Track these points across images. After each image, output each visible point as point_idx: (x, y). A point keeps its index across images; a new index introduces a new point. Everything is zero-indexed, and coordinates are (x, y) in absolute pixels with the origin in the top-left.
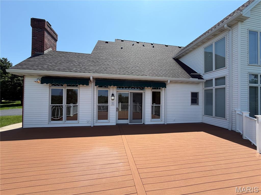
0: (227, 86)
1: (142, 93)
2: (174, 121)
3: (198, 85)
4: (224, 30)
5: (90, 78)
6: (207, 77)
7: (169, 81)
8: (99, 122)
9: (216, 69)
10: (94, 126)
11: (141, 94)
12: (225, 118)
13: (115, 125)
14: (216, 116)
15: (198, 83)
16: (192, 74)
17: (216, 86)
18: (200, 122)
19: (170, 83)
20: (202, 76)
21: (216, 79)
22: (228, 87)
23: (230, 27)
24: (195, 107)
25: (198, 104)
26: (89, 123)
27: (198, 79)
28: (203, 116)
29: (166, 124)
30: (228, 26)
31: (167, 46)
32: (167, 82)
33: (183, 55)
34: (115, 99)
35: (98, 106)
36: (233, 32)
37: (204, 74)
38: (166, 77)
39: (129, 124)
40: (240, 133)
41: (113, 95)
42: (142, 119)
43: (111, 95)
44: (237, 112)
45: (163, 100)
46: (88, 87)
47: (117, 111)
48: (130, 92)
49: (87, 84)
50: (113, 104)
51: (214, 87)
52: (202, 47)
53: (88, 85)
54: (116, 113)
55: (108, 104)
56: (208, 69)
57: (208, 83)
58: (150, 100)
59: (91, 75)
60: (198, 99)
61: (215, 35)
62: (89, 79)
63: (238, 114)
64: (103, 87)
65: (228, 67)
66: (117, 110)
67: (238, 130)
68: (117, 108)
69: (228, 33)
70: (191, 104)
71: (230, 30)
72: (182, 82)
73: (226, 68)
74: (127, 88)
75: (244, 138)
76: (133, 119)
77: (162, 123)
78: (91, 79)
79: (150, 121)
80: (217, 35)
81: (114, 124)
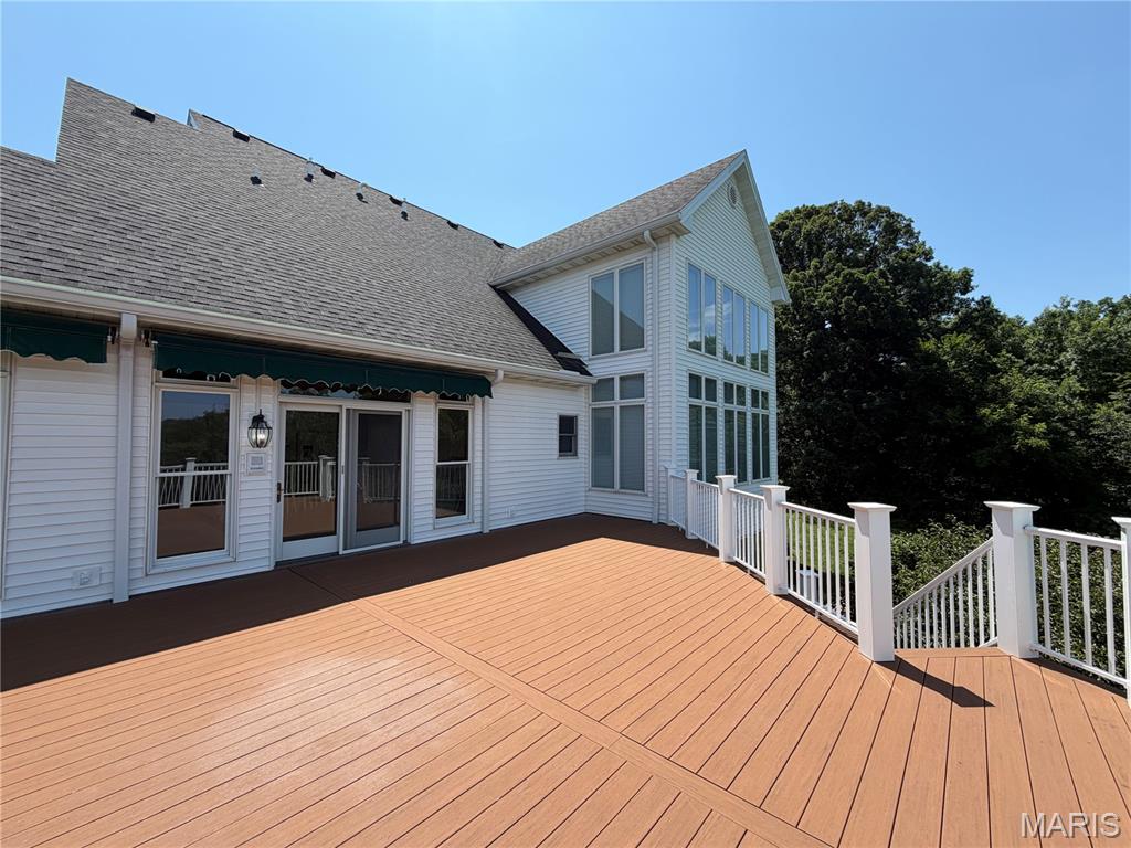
0: (647, 401)
1: (401, 412)
2: (512, 517)
3: (576, 391)
4: (641, 243)
5: (118, 322)
6: (601, 368)
7: (501, 373)
8: (169, 569)
9: (621, 349)
10: (130, 597)
11: (395, 420)
12: (643, 490)
13: (272, 568)
14: (621, 488)
15: (576, 387)
16: (560, 354)
17: (622, 399)
18: (581, 510)
19: (503, 381)
20: (585, 364)
21: (622, 379)
22: (650, 405)
23: (654, 239)
24: (568, 462)
25: (576, 455)
26: (96, 582)
27: (578, 374)
28: (589, 490)
29: (486, 531)
30: (652, 237)
31: (455, 226)
32: (495, 374)
33: (527, 284)
34: (270, 444)
35: (162, 479)
36: (662, 256)
37: (590, 360)
38: (489, 356)
39: (341, 553)
40: (677, 527)
41: (258, 421)
42: (399, 524)
43: (247, 422)
44: (671, 473)
45: (478, 442)
46: (99, 371)
47: (279, 501)
48: (348, 409)
49: (96, 355)
50: (257, 467)
51: (617, 402)
52: (583, 272)
53: (103, 360)
54: (277, 509)
55: (225, 468)
56: (602, 346)
57: (603, 387)
58: (432, 441)
59: (130, 310)
60: (576, 436)
61: (619, 250)
62: (109, 326)
63: (672, 477)
64: (211, 379)
65: (650, 348)
66: (279, 497)
67: (674, 519)
68: (279, 484)
69: (649, 255)
70: (560, 456)
71: (654, 249)
72: (536, 381)
73: (646, 351)
74: (343, 388)
75: (690, 537)
76: (358, 530)
77: (474, 529)
78: (129, 326)
79: (431, 528)
80: (624, 249)
81: (265, 565)
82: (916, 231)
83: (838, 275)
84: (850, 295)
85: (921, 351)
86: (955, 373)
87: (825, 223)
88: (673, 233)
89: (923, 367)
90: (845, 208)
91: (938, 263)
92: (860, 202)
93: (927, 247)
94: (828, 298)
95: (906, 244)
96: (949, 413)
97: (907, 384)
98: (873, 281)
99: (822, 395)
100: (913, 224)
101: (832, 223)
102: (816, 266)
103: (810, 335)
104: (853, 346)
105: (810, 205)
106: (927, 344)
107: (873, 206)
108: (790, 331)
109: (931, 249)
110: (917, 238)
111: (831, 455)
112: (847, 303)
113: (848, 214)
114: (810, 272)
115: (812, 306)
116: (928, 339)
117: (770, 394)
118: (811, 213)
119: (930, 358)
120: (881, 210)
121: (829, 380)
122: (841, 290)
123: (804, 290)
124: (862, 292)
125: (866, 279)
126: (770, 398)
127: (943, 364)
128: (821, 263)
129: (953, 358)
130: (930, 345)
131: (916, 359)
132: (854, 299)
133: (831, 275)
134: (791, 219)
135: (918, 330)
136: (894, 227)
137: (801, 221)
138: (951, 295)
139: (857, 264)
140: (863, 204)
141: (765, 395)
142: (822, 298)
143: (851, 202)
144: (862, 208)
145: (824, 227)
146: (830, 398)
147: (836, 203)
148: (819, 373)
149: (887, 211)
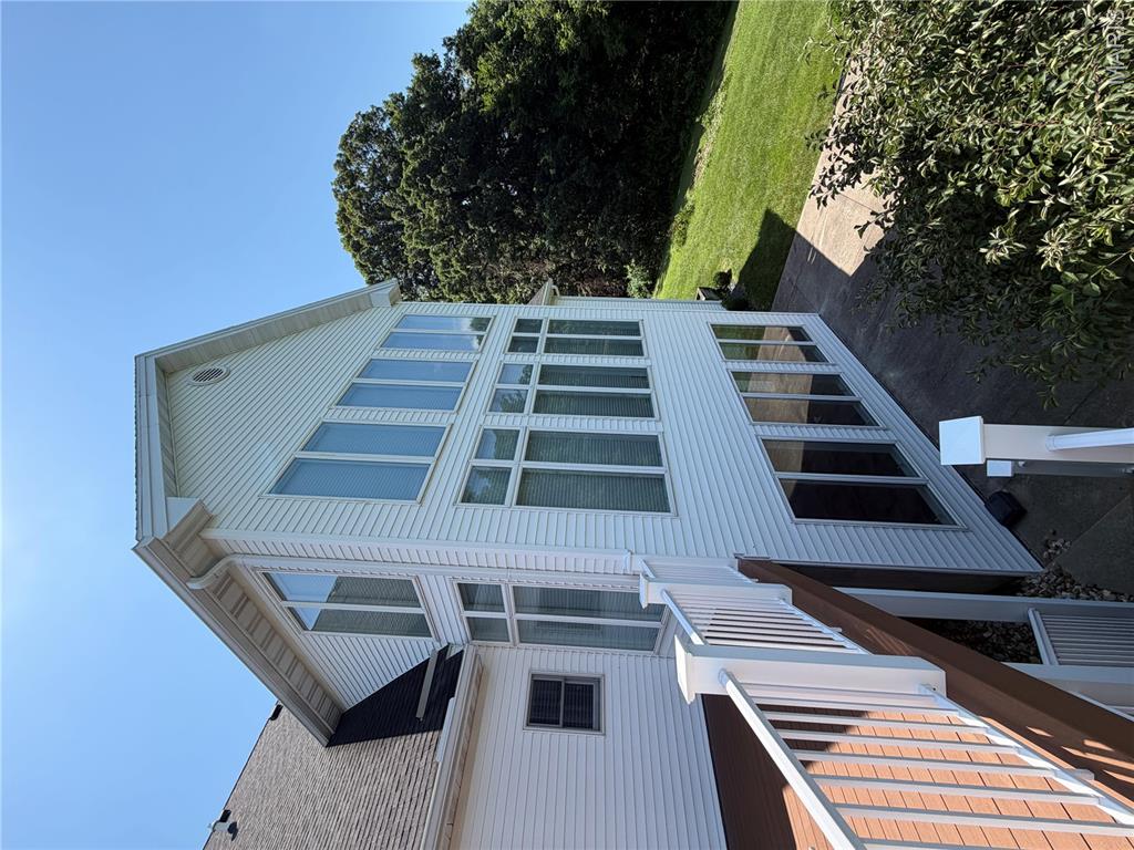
3: (488, 674)
9: (415, 603)
15: (481, 677)
16: (420, 713)
17: (503, 605)
20: (446, 649)
21: (468, 604)
25: (597, 681)
28: (658, 653)
60: (566, 678)
82: (370, 110)
83: (409, 193)
84: (429, 180)
85: (494, 110)
86: (520, 74)
87: (354, 203)
88: (198, 534)
89: (513, 108)
90: (340, 181)
91: (408, 88)
92: (335, 165)
93: (389, 99)
94: (432, 205)
95: (383, 120)
96: (563, 83)
97: (531, 126)
98: (415, 156)
99: (539, 215)
100: (363, 112)
101: (354, 197)
102: (399, 215)
103: (471, 227)
104: (485, 181)
105: (336, 217)
106: (487, 103)
107: (340, 152)
108: (466, 246)
109: (392, 95)
110: (378, 109)
111: (605, 209)
112: (438, 185)
113: (349, 178)
114: (405, 222)
115: (441, 222)
116: (481, 102)
117: (522, 316)
118: (344, 217)
119: (502, 101)
120: (344, 144)
121: (523, 207)
122: (426, 191)
123: (423, 229)
124: (427, 169)
125: (414, 164)
126: (525, 317)
127: (510, 87)
128: (394, 209)
129: (504, 76)
130: (488, 100)
131: (502, 115)
132: (434, 177)
133: (409, 199)
134: (349, 237)
135: (473, 112)
136: (364, 132)
137: (352, 227)
138: (438, 77)
139: (399, 172)
140: (338, 161)
141: (522, 325)
142: (431, 211)
143: (336, 174)
144: (342, 164)
145: (358, 205)
146: (543, 208)
147: (334, 190)
148: (515, 217)
149: (346, 137)
